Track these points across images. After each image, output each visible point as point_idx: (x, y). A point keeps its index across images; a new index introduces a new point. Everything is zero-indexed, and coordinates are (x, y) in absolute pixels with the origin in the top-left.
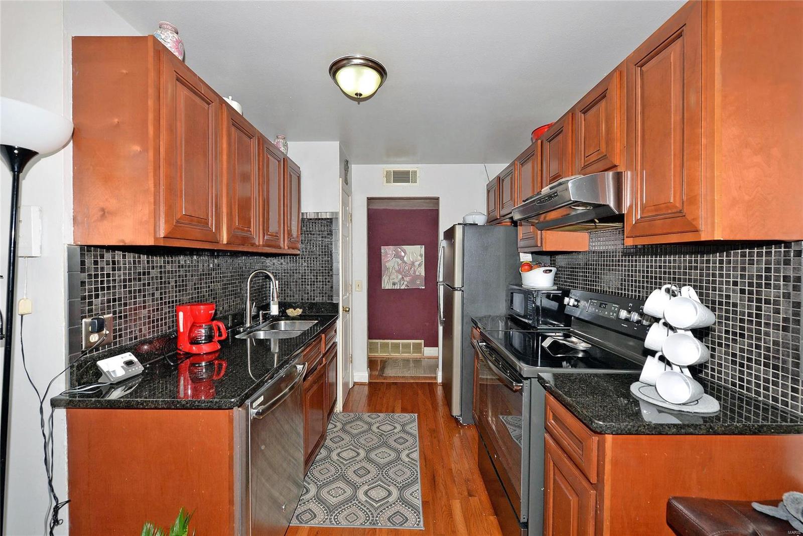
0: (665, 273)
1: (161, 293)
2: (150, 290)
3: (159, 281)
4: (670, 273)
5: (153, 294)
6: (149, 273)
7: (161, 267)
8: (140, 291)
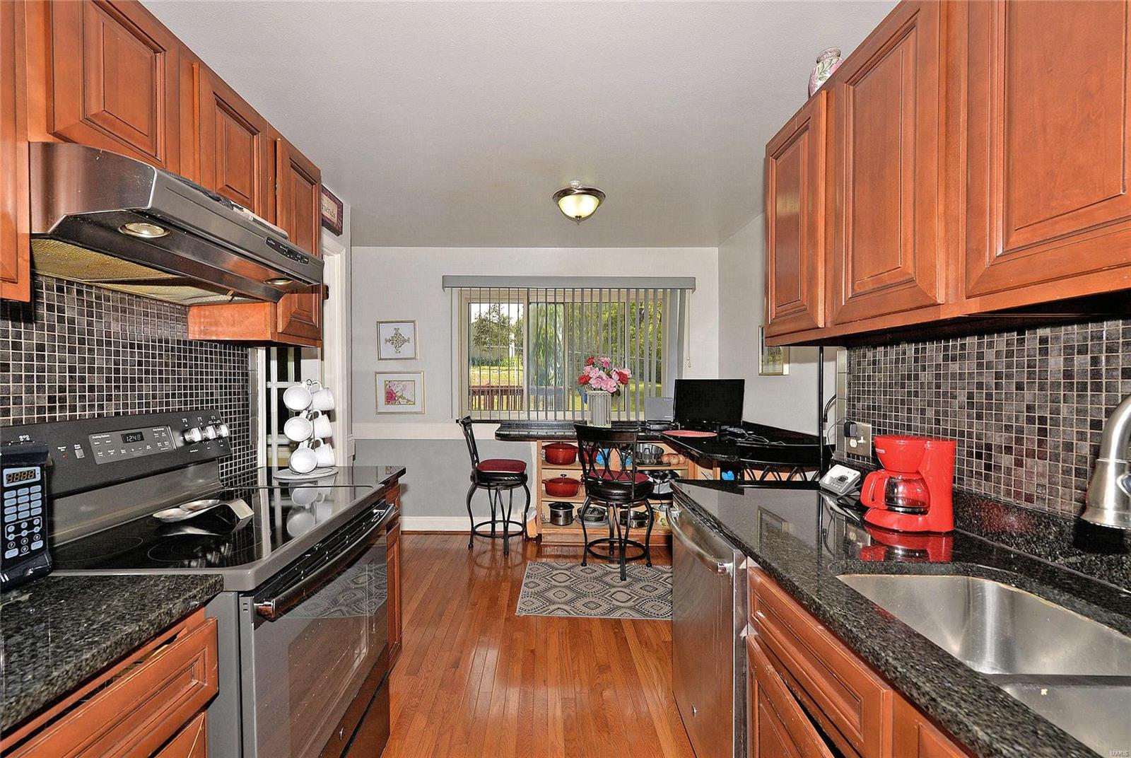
0: (147, 372)
1: (937, 413)
2: (918, 403)
3: (934, 390)
4: (154, 372)
5: (923, 411)
6: (917, 377)
7: (938, 366)
8: (903, 402)
